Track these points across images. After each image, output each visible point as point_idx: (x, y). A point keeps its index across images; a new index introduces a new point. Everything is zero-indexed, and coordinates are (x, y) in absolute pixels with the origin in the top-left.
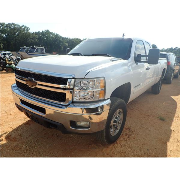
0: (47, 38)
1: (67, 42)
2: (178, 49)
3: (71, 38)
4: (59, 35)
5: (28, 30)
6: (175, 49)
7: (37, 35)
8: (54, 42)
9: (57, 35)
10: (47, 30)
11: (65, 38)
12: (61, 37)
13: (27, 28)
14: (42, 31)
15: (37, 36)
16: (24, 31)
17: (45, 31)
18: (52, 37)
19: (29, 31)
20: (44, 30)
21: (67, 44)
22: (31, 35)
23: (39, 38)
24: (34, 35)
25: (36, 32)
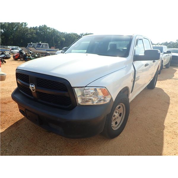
0: (44, 33)
1: (64, 37)
2: (172, 44)
3: (68, 33)
4: (56, 30)
5: (25, 25)
6: (169, 43)
7: (34, 29)
8: (51, 37)
9: (54, 30)
10: (44, 25)
11: (62, 33)
12: (58, 32)
13: (25, 23)
14: (40, 26)
15: (35, 31)
16: (22, 26)
17: (43, 26)
18: (49, 32)
19: (27, 26)
20: (41, 26)
21: (64, 39)
22: (29, 30)
23: (37, 33)
24: (32, 30)
25: (33, 28)
